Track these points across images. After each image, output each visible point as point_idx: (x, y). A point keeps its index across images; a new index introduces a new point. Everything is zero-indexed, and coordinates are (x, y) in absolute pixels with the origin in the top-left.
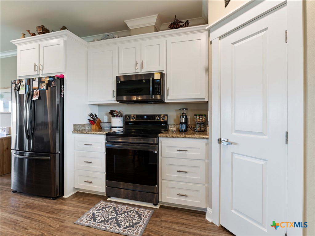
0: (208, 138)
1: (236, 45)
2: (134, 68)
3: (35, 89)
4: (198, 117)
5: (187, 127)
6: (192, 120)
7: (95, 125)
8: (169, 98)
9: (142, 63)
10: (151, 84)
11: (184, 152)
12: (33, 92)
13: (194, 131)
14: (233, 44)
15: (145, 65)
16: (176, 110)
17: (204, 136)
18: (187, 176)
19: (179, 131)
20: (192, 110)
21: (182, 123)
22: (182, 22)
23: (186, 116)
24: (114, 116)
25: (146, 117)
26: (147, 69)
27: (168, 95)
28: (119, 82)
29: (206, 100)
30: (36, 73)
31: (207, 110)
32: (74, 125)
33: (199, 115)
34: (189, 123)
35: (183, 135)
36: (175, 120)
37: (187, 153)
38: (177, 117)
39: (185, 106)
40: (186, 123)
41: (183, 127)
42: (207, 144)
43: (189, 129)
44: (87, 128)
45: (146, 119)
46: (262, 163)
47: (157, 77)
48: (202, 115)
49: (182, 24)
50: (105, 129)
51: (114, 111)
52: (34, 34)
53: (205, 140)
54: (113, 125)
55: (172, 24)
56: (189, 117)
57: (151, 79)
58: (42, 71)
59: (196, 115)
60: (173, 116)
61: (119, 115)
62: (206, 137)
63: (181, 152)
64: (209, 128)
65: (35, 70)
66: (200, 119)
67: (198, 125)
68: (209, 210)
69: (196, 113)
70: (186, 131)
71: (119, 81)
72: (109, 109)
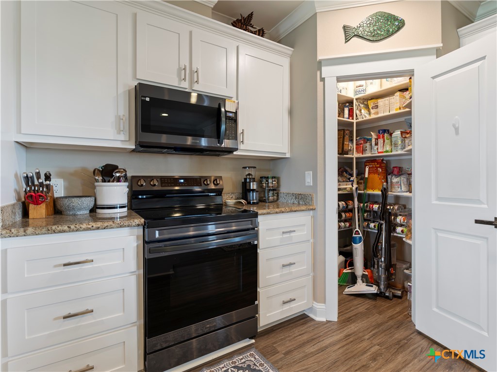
7: (43, 206)
10: (224, 119)
11: (288, 235)
25: (182, 181)
28: (148, 99)
29: (288, 156)
33: (272, 178)
42: (312, 217)
45: (185, 186)
50: (79, 213)
51: (116, 167)
54: (102, 202)
57: (223, 109)
61: (123, 177)
63: (285, 235)
66: (273, 183)
71: (146, 97)
72: (99, 162)
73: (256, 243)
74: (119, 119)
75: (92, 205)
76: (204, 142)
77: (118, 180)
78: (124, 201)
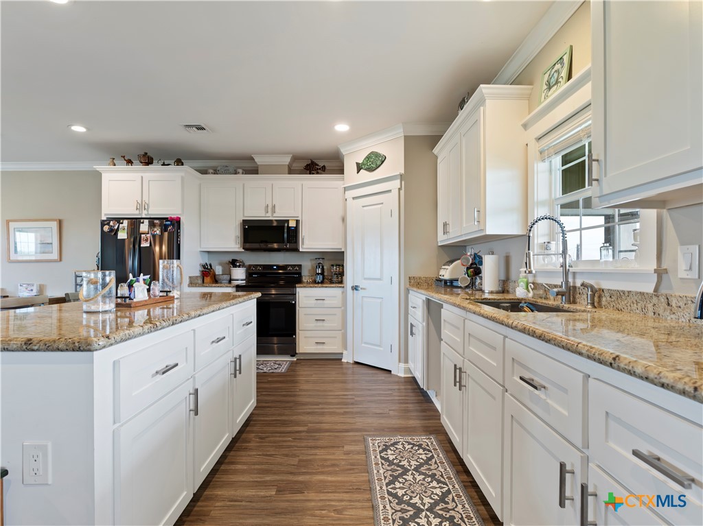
0: (343, 287)
1: (365, 208)
2: (264, 212)
3: (144, 234)
4: (335, 268)
5: (323, 279)
6: (330, 270)
7: (209, 277)
8: (305, 247)
9: (274, 207)
10: (286, 230)
11: (321, 302)
12: (140, 237)
13: (331, 282)
14: (363, 207)
15: (277, 209)
16: (311, 260)
17: (340, 285)
18: (325, 324)
19: (315, 282)
20: (328, 260)
21: (318, 274)
22: (318, 165)
23: (323, 267)
24: (235, 266)
25: (275, 267)
26: (280, 214)
27: (303, 244)
28: (246, 227)
29: (343, 250)
30: (137, 212)
31: (343, 260)
32: (190, 277)
33: (336, 265)
34: (326, 274)
35: (320, 285)
36: (309, 270)
37: (324, 302)
38: (312, 267)
39: (322, 256)
40: (322, 273)
41: (319, 278)
42: (343, 292)
43: (326, 280)
44: (200, 281)
45: (276, 270)
46: (379, 301)
47: (292, 224)
48: (339, 265)
49: (318, 167)
51: (237, 260)
52: (130, 162)
53: (341, 289)
54: (233, 277)
55: (307, 165)
56: (325, 267)
57: (286, 225)
58: (148, 211)
59: (333, 265)
60: (307, 267)
61: (242, 265)
62: (342, 285)
63: (319, 302)
64: (344, 278)
65: (137, 209)
66: (337, 269)
67: (335, 276)
68: (345, 352)
69: (332, 263)
70: (322, 282)
72: (230, 258)
73: (293, 302)
74: (237, 237)
75: (229, 278)
76: (275, 246)
77: (239, 266)
78: (244, 277)
